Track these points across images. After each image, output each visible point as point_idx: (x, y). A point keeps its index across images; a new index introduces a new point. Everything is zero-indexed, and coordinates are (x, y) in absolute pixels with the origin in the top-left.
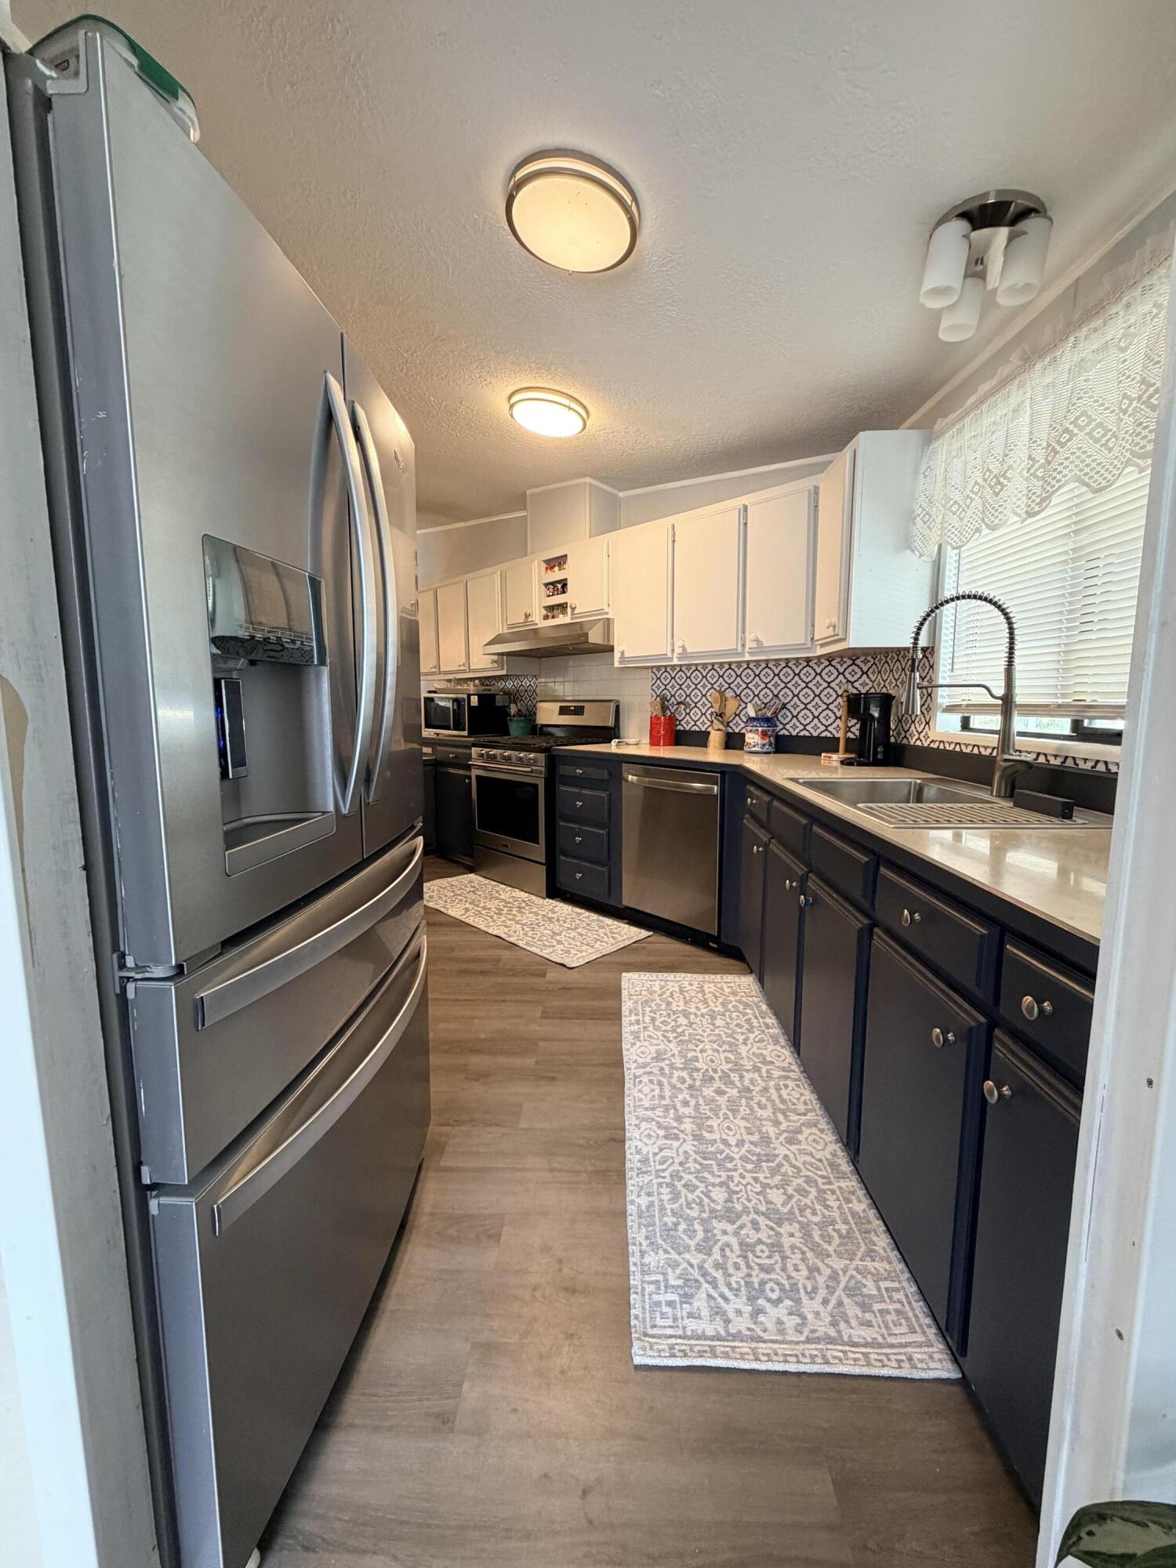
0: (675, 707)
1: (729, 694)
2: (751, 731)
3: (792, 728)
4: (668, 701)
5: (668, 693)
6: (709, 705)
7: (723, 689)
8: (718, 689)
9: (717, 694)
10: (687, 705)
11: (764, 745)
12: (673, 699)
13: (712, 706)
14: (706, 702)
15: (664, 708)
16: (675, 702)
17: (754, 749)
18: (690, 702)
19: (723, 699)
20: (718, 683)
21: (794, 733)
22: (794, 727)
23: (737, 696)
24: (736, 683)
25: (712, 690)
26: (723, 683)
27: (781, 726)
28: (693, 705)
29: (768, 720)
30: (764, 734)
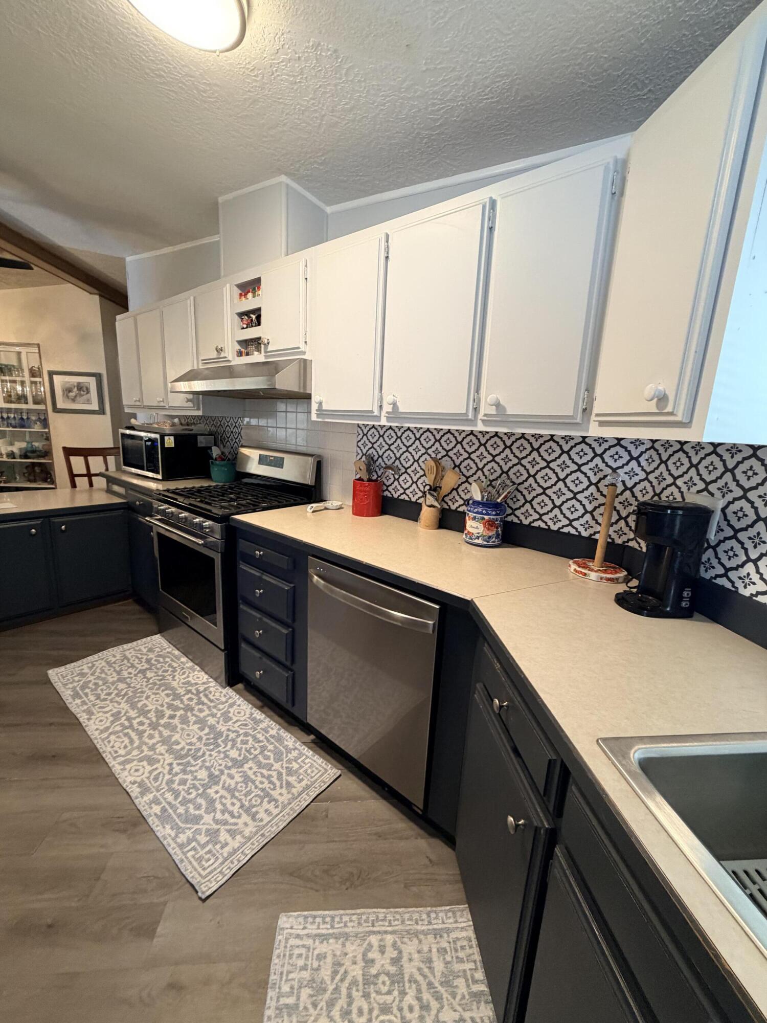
0: (382, 470)
1: (447, 462)
2: (474, 518)
3: (526, 517)
4: (375, 462)
5: (375, 453)
6: (422, 473)
7: (439, 456)
8: (433, 455)
9: (433, 464)
10: (396, 470)
11: (490, 537)
12: (380, 460)
13: (424, 475)
14: (418, 469)
15: (369, 471)
16: (383, 465)
17: (476, 541)
18: (400, 466)
19: (440, 471)
20: (434, 448)
21: (526, 522)
22: (527, 515)
23: (455, 466)
24: (455, 450)
25: (426, 456)
26: (440, 449)
27: (509, 511)
28: (403, 470)
29: (496, 507)
30: (490, 524)
